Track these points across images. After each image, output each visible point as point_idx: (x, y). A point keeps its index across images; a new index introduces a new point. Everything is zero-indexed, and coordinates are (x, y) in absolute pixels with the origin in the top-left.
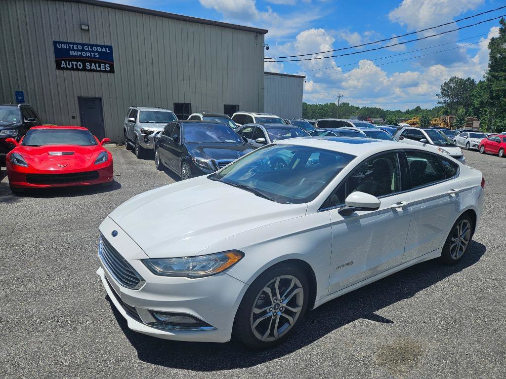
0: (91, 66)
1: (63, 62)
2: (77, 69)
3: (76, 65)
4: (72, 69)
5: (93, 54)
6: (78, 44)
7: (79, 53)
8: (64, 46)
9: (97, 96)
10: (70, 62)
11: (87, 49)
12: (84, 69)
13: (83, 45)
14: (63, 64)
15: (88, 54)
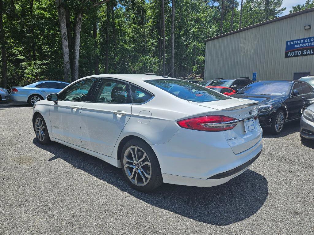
0: (307, 52)
1: (290, 53)
2: (298, 56)
3: (297, 53)
4: (295, 56)
5: (310, 43)
6: (301, 40)
7: (301, 45)
8: (292, 43)
9: (307, 72)
10: (294, 52)
11: (307, 41)
12: (302, 55)
13: (304, 39)
14: (289, 54)
15: (307, 44)
